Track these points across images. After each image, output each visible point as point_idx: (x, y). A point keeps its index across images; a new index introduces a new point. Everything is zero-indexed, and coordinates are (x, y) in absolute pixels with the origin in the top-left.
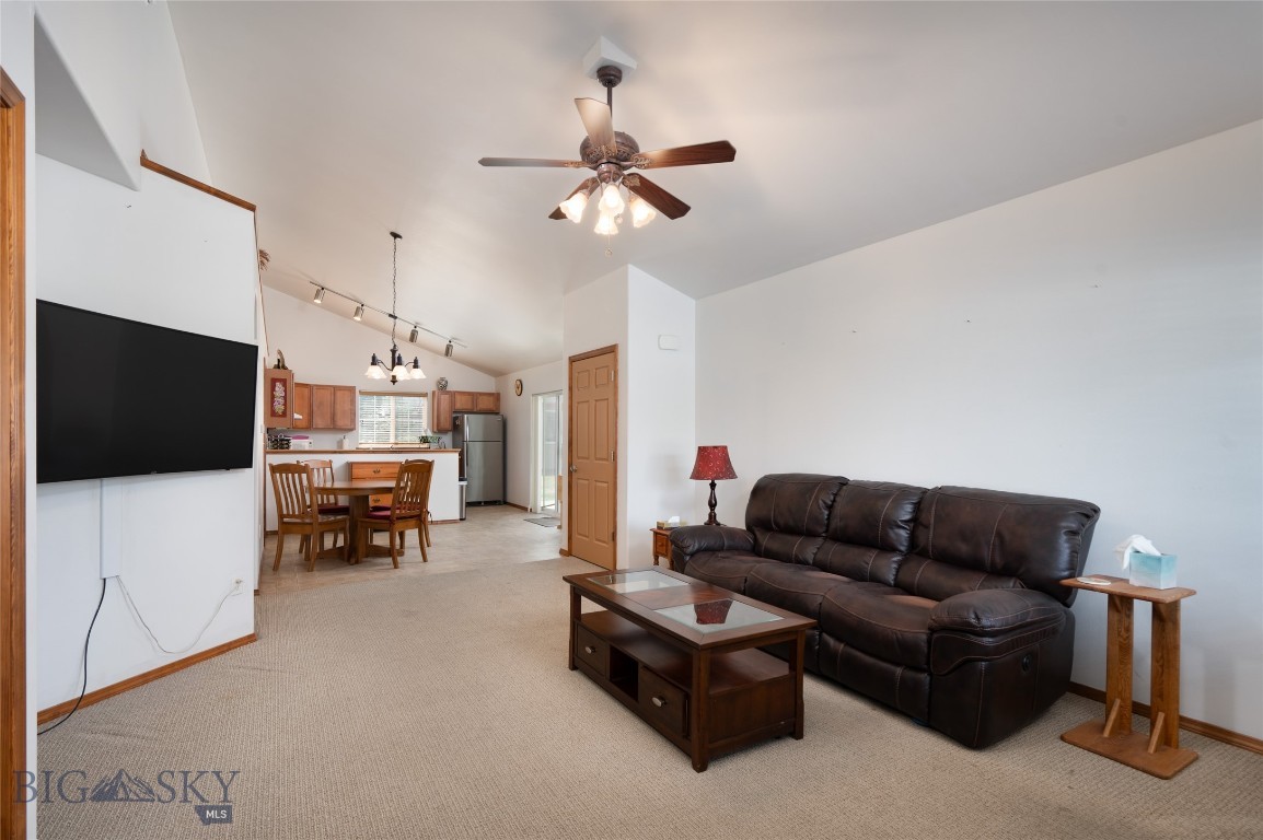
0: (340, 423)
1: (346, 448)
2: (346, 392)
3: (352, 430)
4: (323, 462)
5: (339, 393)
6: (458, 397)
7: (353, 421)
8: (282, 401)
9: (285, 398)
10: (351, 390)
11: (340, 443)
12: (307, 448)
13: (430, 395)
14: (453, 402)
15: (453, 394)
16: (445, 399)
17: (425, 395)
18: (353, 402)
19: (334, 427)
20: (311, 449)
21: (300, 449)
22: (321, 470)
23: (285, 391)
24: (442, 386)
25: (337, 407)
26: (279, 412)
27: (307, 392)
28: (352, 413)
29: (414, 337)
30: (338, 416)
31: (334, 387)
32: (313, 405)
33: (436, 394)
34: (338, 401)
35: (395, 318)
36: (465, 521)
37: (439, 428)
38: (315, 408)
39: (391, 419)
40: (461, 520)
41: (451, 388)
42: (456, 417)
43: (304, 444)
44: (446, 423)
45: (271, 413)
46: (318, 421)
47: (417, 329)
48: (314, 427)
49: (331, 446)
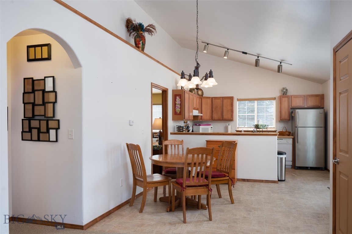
0: (225, 117)
1: (229, 132)
2: (229, 100)
3: (232, 120)
4: (178, 141)
5: (225, 101)
6: (293, 99)
7: (232, 116)
8: (179, 106)
9: (181, 104)
10: (231, 99)
11: (226, 128)
12: (210, 131)
13: (277, 99)
14: (290, 102)
15: (290, 97)
16: (285, 101)
17: (275, 99)
18: (232, 105)
19: (222, 119)
22: (176, 146)
23: (181, 101)
24: (284, 93)
25: (224, 108)
26: (178, 112)
27: (209, 101)
28: (232, 111)
29: (257, 63)
30: (225, 113)
31: (223, 97)
32: (212, 108)
33: (281, 98)
34: (224, 105)
35: (246, 53)
36: (283, 182)
37: (281, 119)
38: (214, 109)
39: (255, 114)
40: (279, 180)
41: (289, 93)
42: (291, 111)
43: (209, 129)
44: (286, 116)
45: (175, 113)
46: (215, 116)
47: (259, 58)
48: (213, 119)
49: (222, 131)
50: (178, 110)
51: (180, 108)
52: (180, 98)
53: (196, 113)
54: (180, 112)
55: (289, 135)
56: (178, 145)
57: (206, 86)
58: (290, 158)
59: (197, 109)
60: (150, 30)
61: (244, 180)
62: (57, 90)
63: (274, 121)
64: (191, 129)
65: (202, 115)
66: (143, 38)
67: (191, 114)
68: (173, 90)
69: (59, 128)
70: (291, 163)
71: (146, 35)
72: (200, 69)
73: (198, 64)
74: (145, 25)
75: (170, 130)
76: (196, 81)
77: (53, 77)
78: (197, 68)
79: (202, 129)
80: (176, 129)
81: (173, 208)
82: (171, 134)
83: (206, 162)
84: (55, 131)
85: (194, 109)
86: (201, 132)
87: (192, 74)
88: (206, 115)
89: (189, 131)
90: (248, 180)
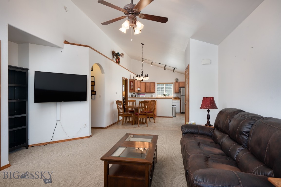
0: (152, 91)
1: (153, 97)
2: (153, 83)
3: (154, 93)
5: (151, 84)
6: (181, 83)
7: (154, 90)
10: (154, 83)
11: (152, 96)
12: (144, 97)
13: (174, 83)
14: (179, 85)
15: (179, 83)
16: (177, 84)
17: (173, 83)
18: (154, 86)
19: (150, 92)
20: (146, 97)
21: (143, 97)
24: (177, 81)
25: (151, 87)
26: (132, 89)
27: (144, 84)
28: (154, 88)
29: (165, 68)
30: (151, 89)
31: (150, 82)
32: (146, 87)
33: (175, 83)
34: (151, 86)
35: (160, 64)
36: (175, 118)
37: (176, 92)
38: (146, 88)
39: (165, 90)
40: (173, 117)
41: (179, 81)
42: (179, 89)
43: (144, 96)
44: (177, 91)
45: (130, 89)
46: (147, 91)
47: (166, 66)
48: (146, 92)
49: (150, 97)
50: (132, 88)
51: (133, 87)
52: (133, 83)
53: (139, 89)
54: (133, 89)
55: (179, 99)
56: (134, 102)
57: (145, 80)
58: (179, 109)
59: (139, 88)
60: (122, 55)
61: (159, 117)
62: (95, 81)
63: (173, 93)
64: (136, 96)
65: (141, 90)
66: (119, 59)
67: (137, 90)
68: (129, 79)
69: (96, 94)
70: (179, 111)
71: (120, 57)
72: (143, 73)
73: (142, 72)
74: (120, 53)
75: (128, 97)
76: (142, 78)
77: (94, 77)
78: (142, 73)
79: (141, 96)
80: (131, 96)
81: (134, 124)
82: (129, 98)
83: (146, 107)
84: (94, 95)
85: (138, 87)
86: (140, 97)
87: (141, 75)
88: (143, 90)
89: (136, 97)
90: (161, 117)
